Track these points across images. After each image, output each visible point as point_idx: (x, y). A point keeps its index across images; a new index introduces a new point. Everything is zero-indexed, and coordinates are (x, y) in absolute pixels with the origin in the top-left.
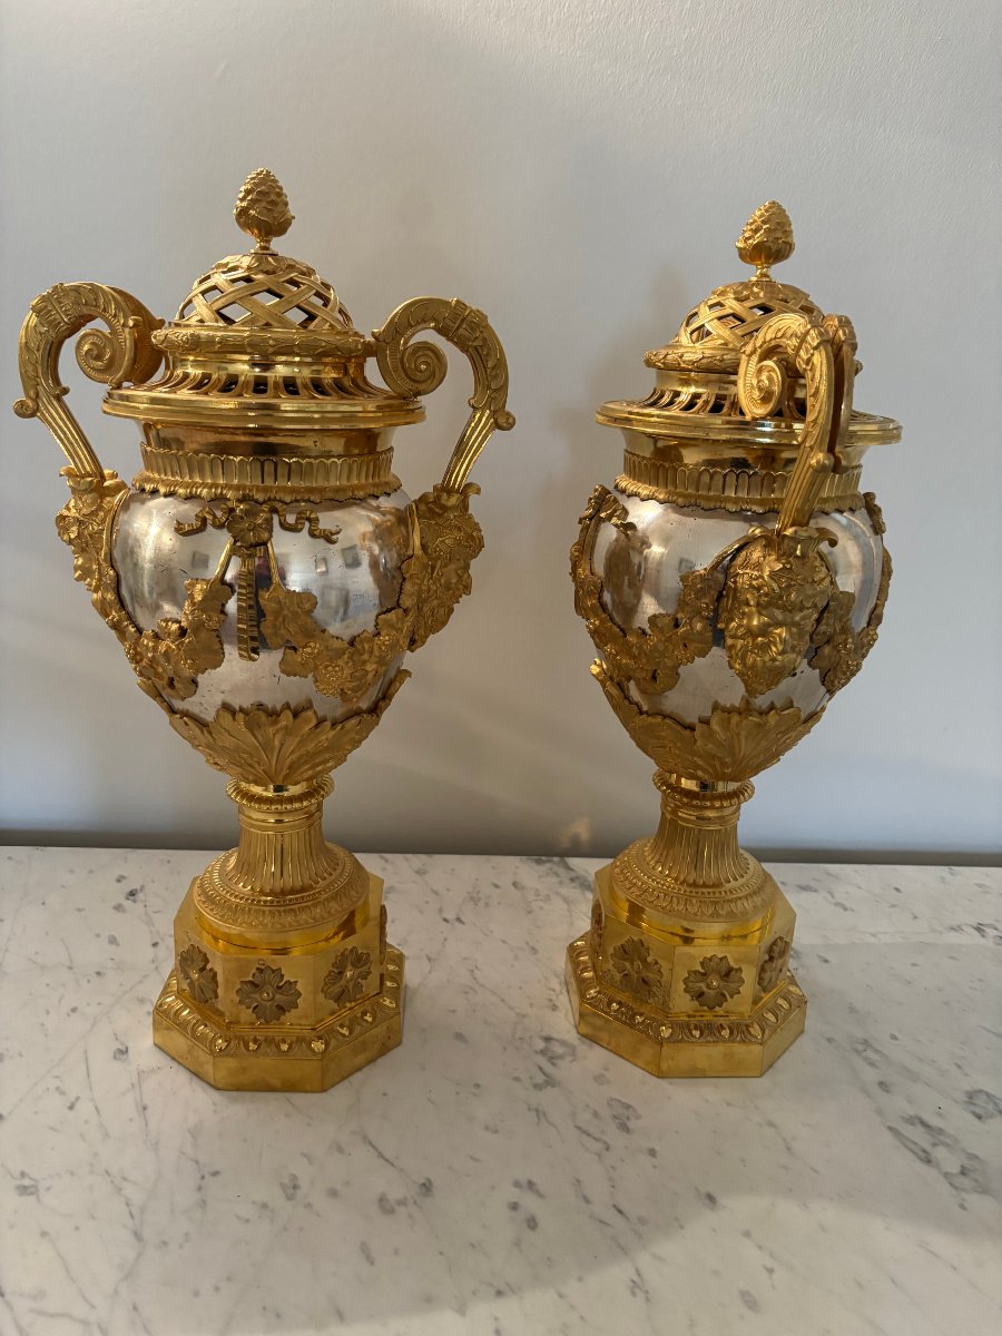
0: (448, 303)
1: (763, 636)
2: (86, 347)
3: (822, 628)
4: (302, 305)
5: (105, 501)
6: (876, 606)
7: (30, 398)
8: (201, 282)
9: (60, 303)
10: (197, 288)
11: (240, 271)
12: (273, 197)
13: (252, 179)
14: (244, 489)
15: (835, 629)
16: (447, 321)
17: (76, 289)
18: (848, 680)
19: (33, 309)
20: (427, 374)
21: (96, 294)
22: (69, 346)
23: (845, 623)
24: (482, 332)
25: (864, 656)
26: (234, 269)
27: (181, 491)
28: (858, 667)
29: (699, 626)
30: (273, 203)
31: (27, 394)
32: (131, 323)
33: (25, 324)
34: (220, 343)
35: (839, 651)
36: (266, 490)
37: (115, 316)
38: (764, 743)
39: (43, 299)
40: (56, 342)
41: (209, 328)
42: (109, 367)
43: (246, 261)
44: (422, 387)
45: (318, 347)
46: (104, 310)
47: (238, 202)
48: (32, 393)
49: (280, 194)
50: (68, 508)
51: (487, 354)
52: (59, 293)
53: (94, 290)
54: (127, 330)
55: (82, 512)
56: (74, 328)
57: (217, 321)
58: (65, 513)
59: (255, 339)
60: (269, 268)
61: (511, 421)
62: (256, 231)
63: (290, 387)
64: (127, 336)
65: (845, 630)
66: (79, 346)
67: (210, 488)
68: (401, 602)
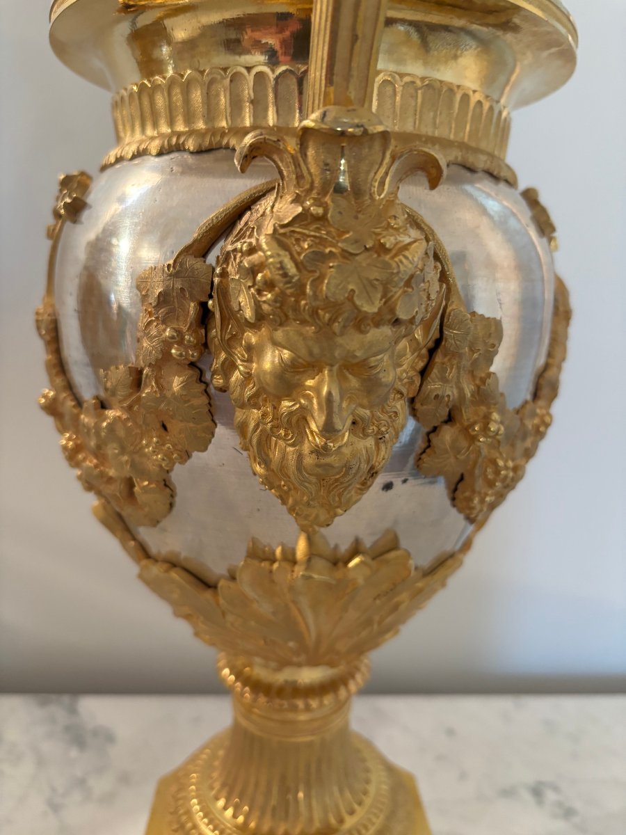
1: (288, 396)
3: (434, 386)
6: (547, 367)
15: (461, 390)
18: (501, 497)
23: (483, 381)
25: (529, 454)
28: (518, 473)
29: (177, 383)
35: (473, 439)
38: (352, 615)
65: (485, 395)
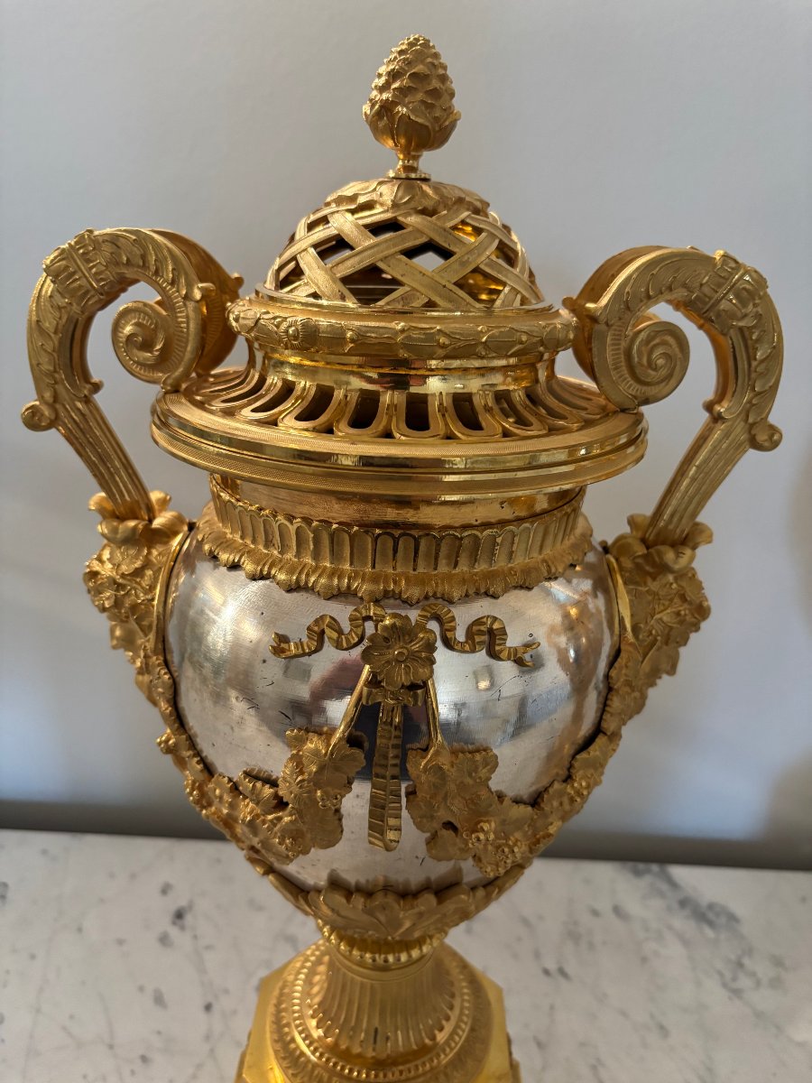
0: (709, 260)
2: (128, 329)
4: (482, 267)
5: (155, 552)
7: (46, 403)
8: (311, 227)
9: (88, 261)
10: (306, 240)
11: (378, 209)
12: (435, 84)
13: (401, 53)
14: (386, 582)
16: (706, 290)
17: (114, 240)
19: (47, 270)
20: (663, 372)
21: (145, 249)
22: (102, 323)
24: (755, 305)
26: (368, 206)
27: (282, 577)
30: (435, 93)
31: (41, 397)
32: (197, 295)
33: (36, 292)
34: (352, 341)
36: (422, 581)
37: (173, 283)
39: (64, 255)
40: (82, 319)
41: (332, 311)
42: (163, 361)
43: (388, 193)
44: (651, 391)
45: (513, 344)
46: (157, 273)
47: (375, 93)
48: (48, 395)
49: (444, 78)
50: (100, 559)
51: (758, 341)
52: (87, 246)
53: (141, 240)
54: (191, 305)
55: (124, 568)
56: (109, 297)
57: (343, 298)
58: (96, 567)
59: (415, 335)
60: (429, 204)
61: (775, 437)
62: (403, 141)
63: (465, 412)
64: (192, 314)
66: (116, 327)
67: (331, 576)
68: (604, 725)
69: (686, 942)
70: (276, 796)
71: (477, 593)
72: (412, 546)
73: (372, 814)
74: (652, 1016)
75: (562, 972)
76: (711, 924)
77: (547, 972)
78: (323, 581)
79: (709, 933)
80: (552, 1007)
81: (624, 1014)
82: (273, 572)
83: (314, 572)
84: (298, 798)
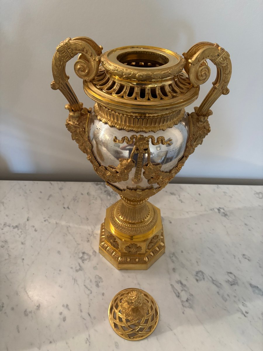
2: (79, 67)
14: (141, 128)
24: (227, 61)
27: (118, 127)
32: (97, 60)
42: (87, 75)
46: (87, 53)
51: (227, 69)
54: (95, 62)
64: (95, 64)
66: (75, 65)
69: (102, 200)
70: (116, 171)
71: (160, 130)
72: (146, 120)
73: (135, 174)
74: (86, 216)
75: (68, 208)
76: (110, 196)
77: (64, 208)
78: (127, 128)
79: (109, 197)
80: (63, 215)
81: (79, 216)
82: (116, 126)
83: (125, 126)
84: (121, 172)
